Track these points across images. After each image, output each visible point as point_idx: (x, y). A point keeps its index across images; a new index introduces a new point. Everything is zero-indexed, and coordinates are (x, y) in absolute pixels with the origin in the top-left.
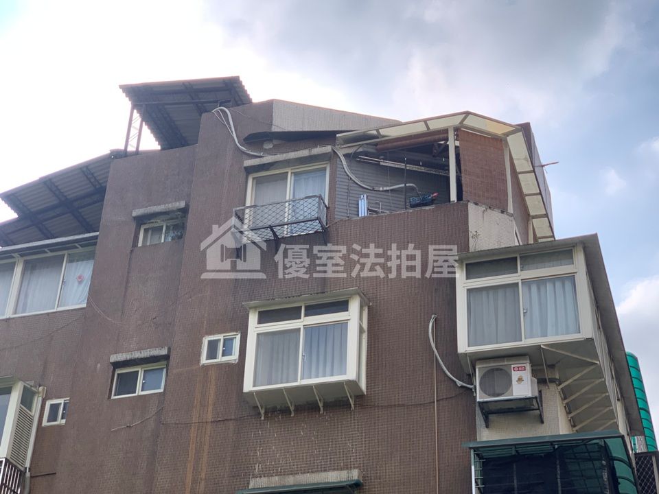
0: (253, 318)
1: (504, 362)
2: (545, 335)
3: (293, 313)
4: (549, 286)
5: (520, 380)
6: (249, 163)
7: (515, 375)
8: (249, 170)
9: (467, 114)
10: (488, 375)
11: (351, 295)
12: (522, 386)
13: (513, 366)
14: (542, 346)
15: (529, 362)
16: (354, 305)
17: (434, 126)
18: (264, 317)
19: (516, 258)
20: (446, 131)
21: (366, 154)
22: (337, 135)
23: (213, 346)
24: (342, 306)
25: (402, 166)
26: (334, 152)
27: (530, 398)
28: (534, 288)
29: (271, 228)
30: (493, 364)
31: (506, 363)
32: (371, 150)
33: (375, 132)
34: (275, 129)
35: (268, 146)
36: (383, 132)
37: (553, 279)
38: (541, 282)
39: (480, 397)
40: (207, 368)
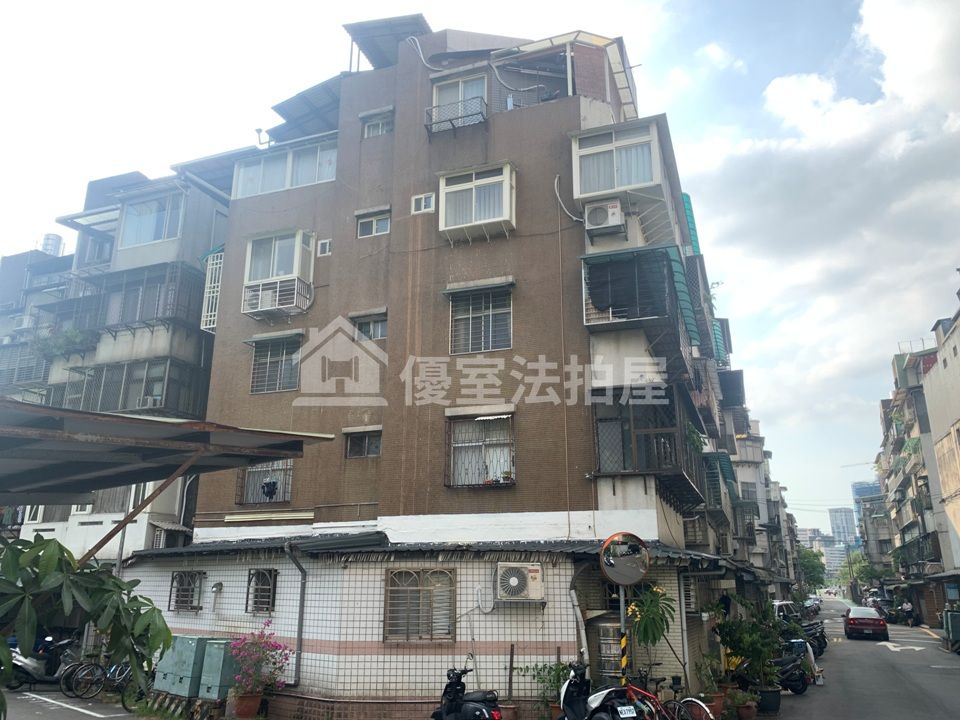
0: (442, 183)
1: (603, 203)
2: (630, 183)
3: (467, 178)
4: (633, 151)
5: (613, 214)
6: (433, 76)
7: (610, 211)
8: (434, 81)
9: (579, 32)
10: (594, 211)
11: (504, 164)
12: (614, 218)
13: (609, 205)
14: (627, 191)
15: (619, 202)
16: (507, 171)
17: (557, 42)
18: (450, 181)
19: (611, 133)
20: (564, 45)
21: (510, 65)
22: (491, 53)
23: (418, 202)
24: (499, 172)
25: (535, 72)
26: (490, 65)
27: (619, 226)
28: (624, 153)
29: (450, 120)
30: (596, 205)
31: (605, 204)
32: (514, 62)
33: (516, 49)
34: (448, 51)
35: (445, 63)
36: (522, 49)
37: (636, 146)
38: (627, 148)
39: (588, 226)
40: (415, 216)
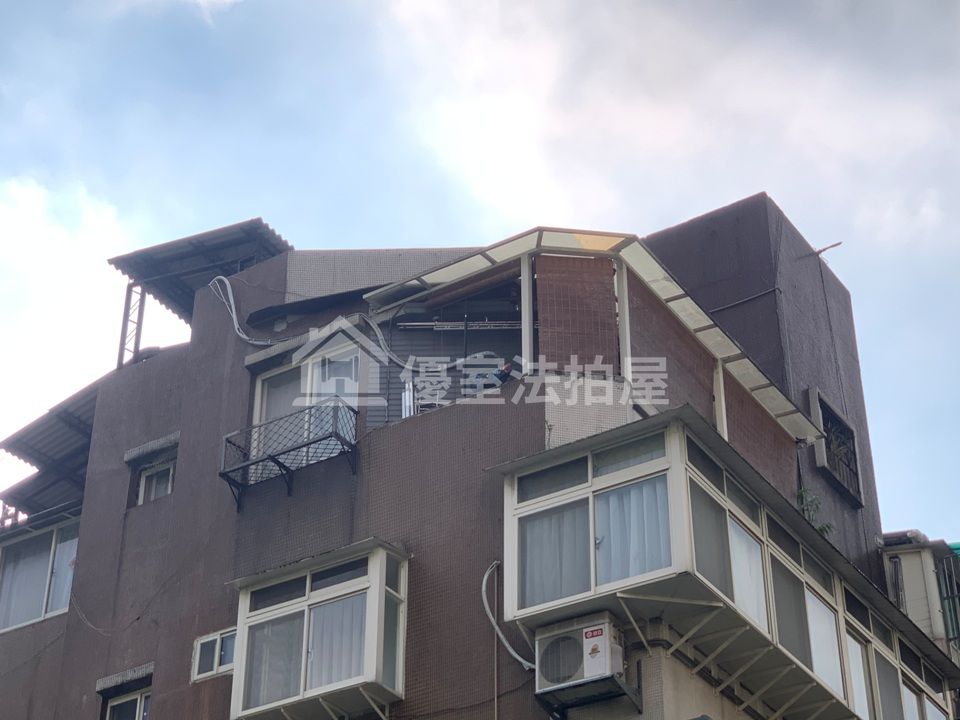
0: (244, 603)
1: (572, 625)
2: (625, 575)
3: (294, 589)
4: (634, 494)
5: (595, 651)
6: (252, 358)
7: (588, 645)
8: (255, 370)
9: (540, 231)
10: (553, 647)
11: (371, 549)
12: (598, 659)
13: (585, 630)
14: (618, 595)
15: (607, 620)
16: (377, 566)
17: (501, 256)
18: (260, 600)
19: (587, 457)
21: (404, 318)
22: (365, 296)
23: (208, 648)
24: (359, 567)
25: (460, 326)
26: (367, 323)
27: (610, 679)
28: (613, 501)
29: (273, 458)
30: (558, 632)
31: (575, 628)
32: (419, 310)
33: (415, 282)
34: (290, 299)
35: (280, 327)
36: (429, 279)
37: (638, 483)
38: (621, 491)
39: (541, 686)
40: (198, 685)
